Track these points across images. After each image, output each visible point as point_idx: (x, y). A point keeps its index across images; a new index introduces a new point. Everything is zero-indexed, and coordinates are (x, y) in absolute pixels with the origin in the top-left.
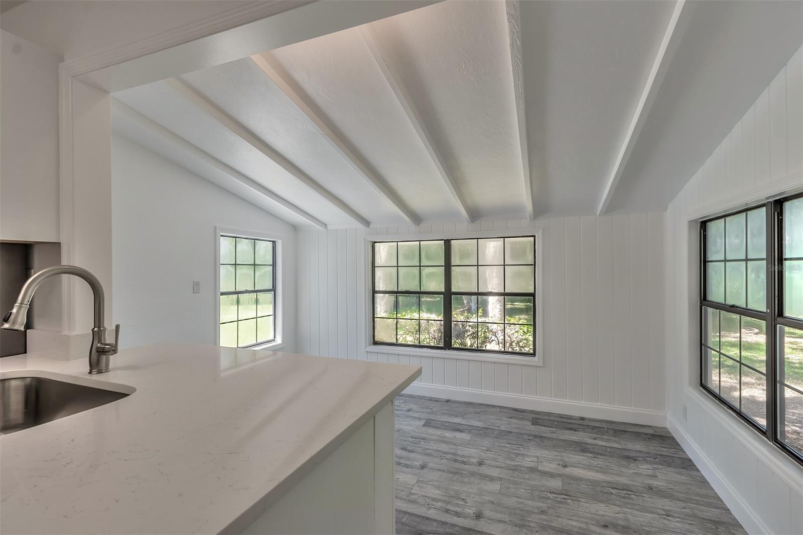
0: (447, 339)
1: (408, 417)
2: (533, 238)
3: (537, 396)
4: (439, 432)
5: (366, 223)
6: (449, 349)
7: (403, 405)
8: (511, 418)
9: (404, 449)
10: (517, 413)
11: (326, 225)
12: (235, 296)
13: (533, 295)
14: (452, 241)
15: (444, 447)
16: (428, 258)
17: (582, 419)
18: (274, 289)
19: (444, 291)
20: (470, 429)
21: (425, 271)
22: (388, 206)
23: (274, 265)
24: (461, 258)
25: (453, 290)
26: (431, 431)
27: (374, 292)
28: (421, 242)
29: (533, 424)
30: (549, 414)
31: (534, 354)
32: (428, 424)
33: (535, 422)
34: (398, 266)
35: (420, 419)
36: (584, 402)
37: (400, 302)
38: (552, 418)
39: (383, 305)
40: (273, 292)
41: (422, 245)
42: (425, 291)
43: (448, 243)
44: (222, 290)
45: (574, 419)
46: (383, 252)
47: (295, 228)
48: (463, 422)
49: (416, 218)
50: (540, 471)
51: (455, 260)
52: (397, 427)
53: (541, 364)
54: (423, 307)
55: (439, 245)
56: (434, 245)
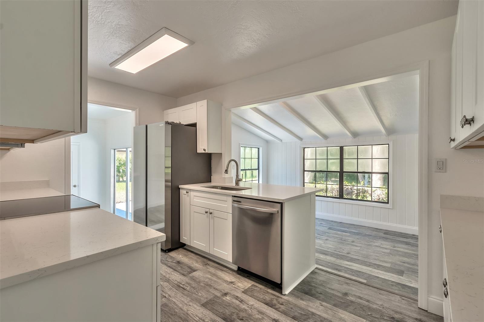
0: (341, 194)
1: (321, 226)
2: (388, 145)
3: (389, 222)
4: (335, 232)
5: (301, 139)
6: (342, 199)
7: (318, 222)
8: (373, 231)
9: (318, 234)
10: (377, 230)
11: (281, 140)
12: (245, 171)
13: (388, 173)
14: (344, 147)
15: (337, 236)
16: (331, 155)
17: (414, 235)
18: (258, 169)
19: (339, 171)
20: (350, 232)
21: (330, 161)
22: (310, 132)
23: (258, 158)
24: (348, 155)
25: (344, 170)
26: (331, 231)
27: (304, 171)
28: (328, 148)
29: (384, 234)
30: (395, 232)
31: (388, 203)
32: (330, 228)
33: (385, 234)
34: (316, 159)
35: (326, 227)
36: (415, 227)
37: (317, 176)
38: (396, 233)
39: (308, 177)
40: (257, 170)
41: (329, 149)
42: (329, 171)
43: (342, 148)
44: (241, 169)
45: (409, 235)
46: (309, 153)
47: (267, 142)
48: (348, 230)
49: (325, 137)
50: (381, 247)
51: (345, 156)
52: (316, 228)
53: (391, 207)
54: (329, 179)
55: (337, 148)
56: (334, 149)
